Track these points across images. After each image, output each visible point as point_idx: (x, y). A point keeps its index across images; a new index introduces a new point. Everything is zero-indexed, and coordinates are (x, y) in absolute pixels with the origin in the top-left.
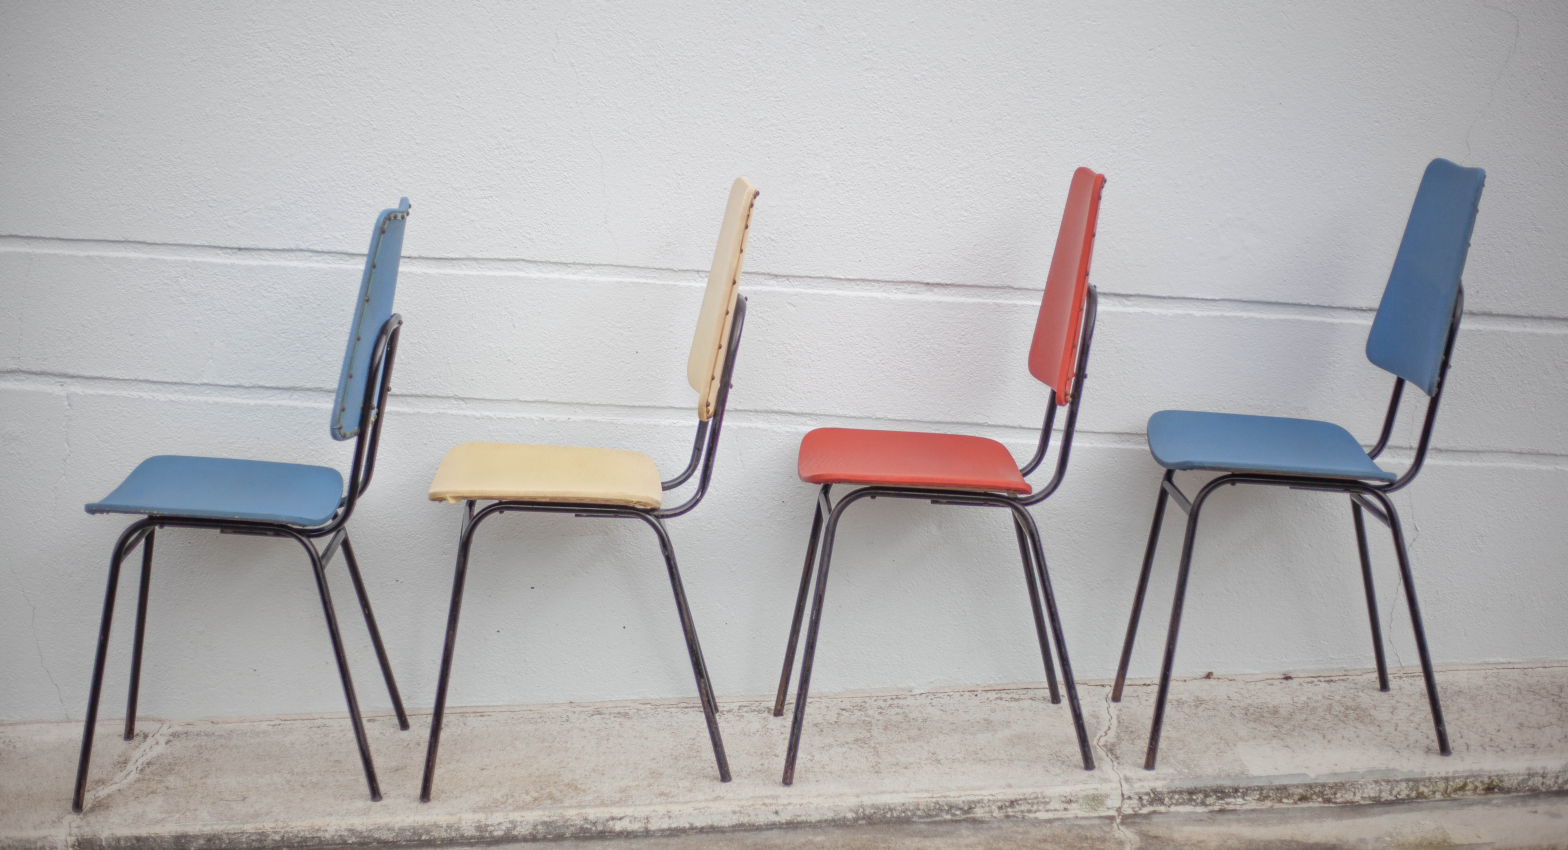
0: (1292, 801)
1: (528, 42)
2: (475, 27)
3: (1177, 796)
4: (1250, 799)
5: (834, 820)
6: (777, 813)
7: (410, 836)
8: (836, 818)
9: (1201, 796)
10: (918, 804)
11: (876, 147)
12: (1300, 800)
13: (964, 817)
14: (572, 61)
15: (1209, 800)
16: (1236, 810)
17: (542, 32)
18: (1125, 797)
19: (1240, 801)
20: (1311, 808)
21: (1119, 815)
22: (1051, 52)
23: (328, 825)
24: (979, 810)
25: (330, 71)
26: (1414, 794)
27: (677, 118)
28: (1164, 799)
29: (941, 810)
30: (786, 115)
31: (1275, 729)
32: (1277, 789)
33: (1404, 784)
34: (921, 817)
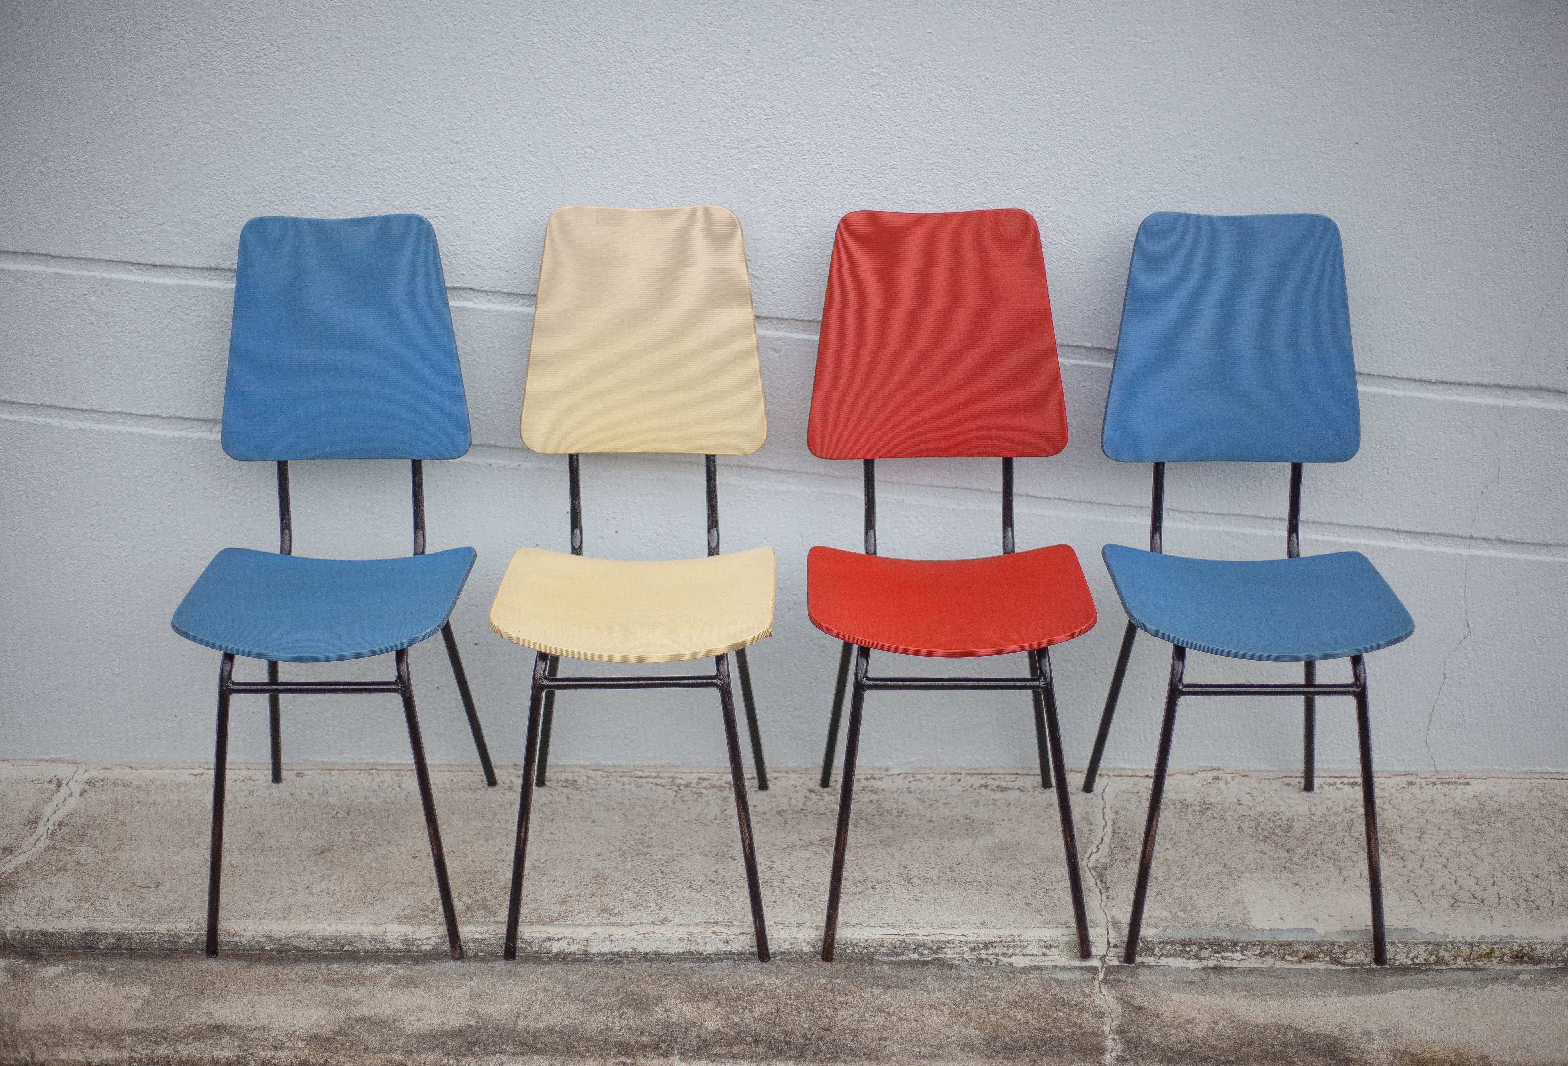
0: (1296, 959)
1: (480, 41)
2: (420, 23)
3: (1168, 947)
4: (1250, 953)
5: (789, 953)
6: (727, 942)
7: (332, 946)
8: (792, 951)
9: (1196, 948)
10: (882, 941)
11: (879, 176)
12: (1305, 958)
13: (932, 957)
14: (532, 65)
15: (1203, 954)
16: (1232, 968)
17: (497, 30)
18: (1111, 945)
19: (1238, 955)
20: (1316, 970)
21: (1103, 967)
22: (1091, 74)
23: (245, 930)
24: (949, 950)
25: (254, 69)
26: (1433, 959)
27: (651, 135)
28: (1154, 949)
29: (907, 948)
30: (777, 135)
31: (1287, 855)
32: (1281, 945)
33: (1423, 947)
34: (884, 955)
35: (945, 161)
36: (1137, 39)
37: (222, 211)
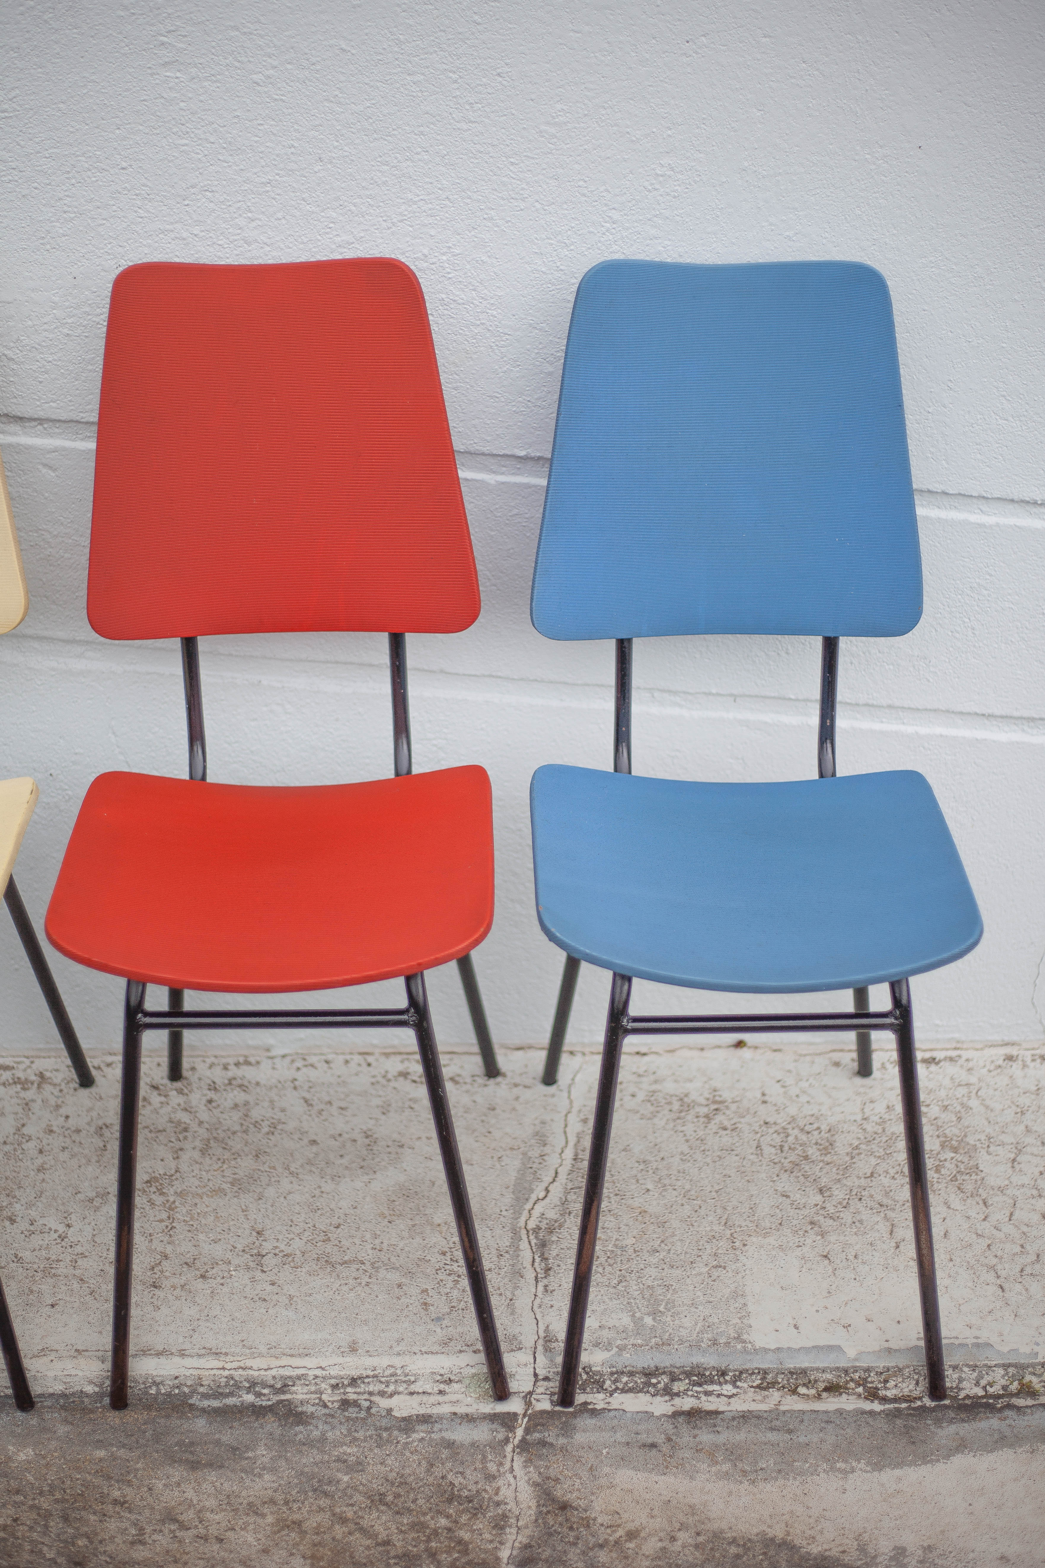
0: (813, 1392)
3: (625, 1380)
4: (745, 1385)
5: (64, 1395)
8: (67, 1392)
9: (665, 1379)
10: (201, 1379)
11: (186, 202)
12: (826, 1389)
13: (275, 1398)
15: (677, 1387)
16: (717, 1413)
18: (540, 1377)
20: (840, 1412)
21: (524, 1415)
22: (504, 41)
24: (299, 1388)
26: (1014, 1387)
28: (604, 1382)
29: (237, 1386)
31: (819, 1198)
32: (792, 1373)
33: (1001, 1371)
34: (205, 1396)
35: (284, 179)
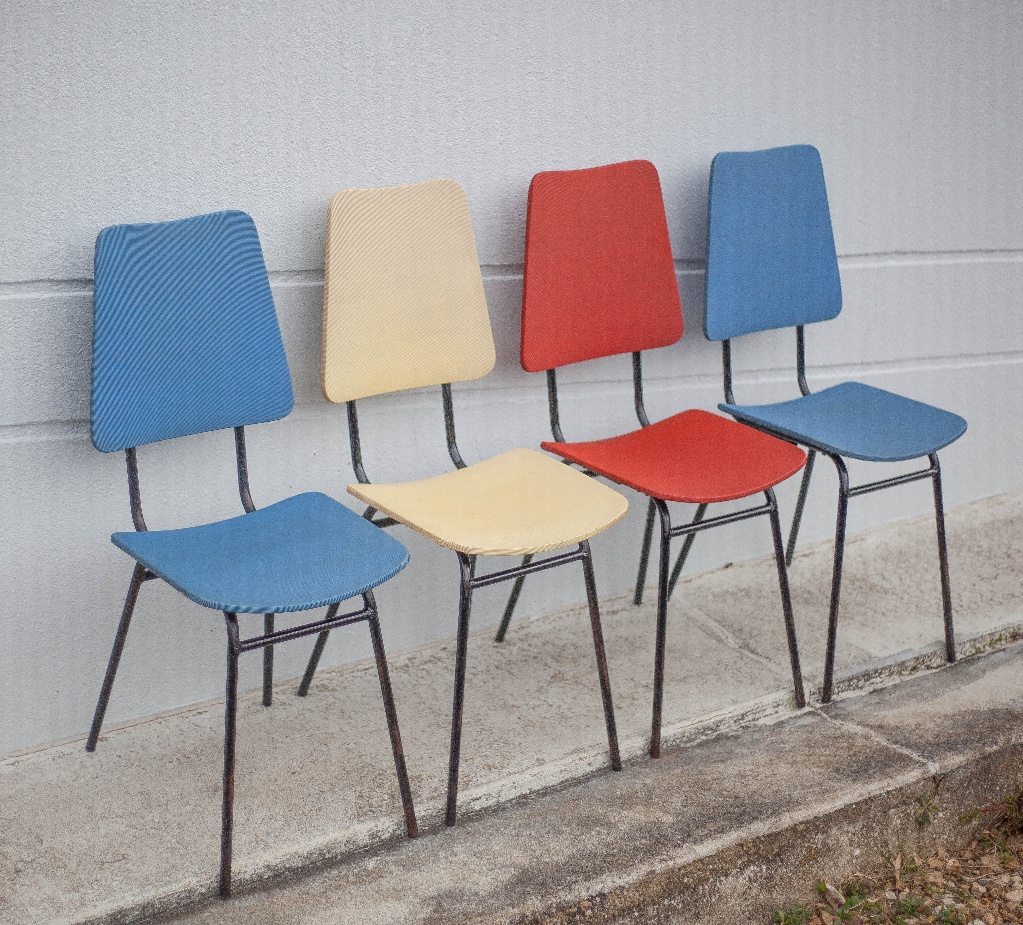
0: (908, 671)
3: (842, 685)
4: (884, 676)
6: (590, 764)
7: (316, 858)
8: (632, 757)
9: (855, 681)
10: (684, 732)
14: (296, 74)
15: (860, 683)
16: (884, 688)
17: (271, 45)
18: (812, 693)
19: (878, 680)
20: (925, 675)
21: (816, 710)
22: (659, 53)
24: (723, 726)
25: (76, 93)
26: (973, 650)
29: (699, 733)
32: (899, 665)
33: (968, 644)
34: (686, 742)
36: (687, 26)
37: (44, 227)
